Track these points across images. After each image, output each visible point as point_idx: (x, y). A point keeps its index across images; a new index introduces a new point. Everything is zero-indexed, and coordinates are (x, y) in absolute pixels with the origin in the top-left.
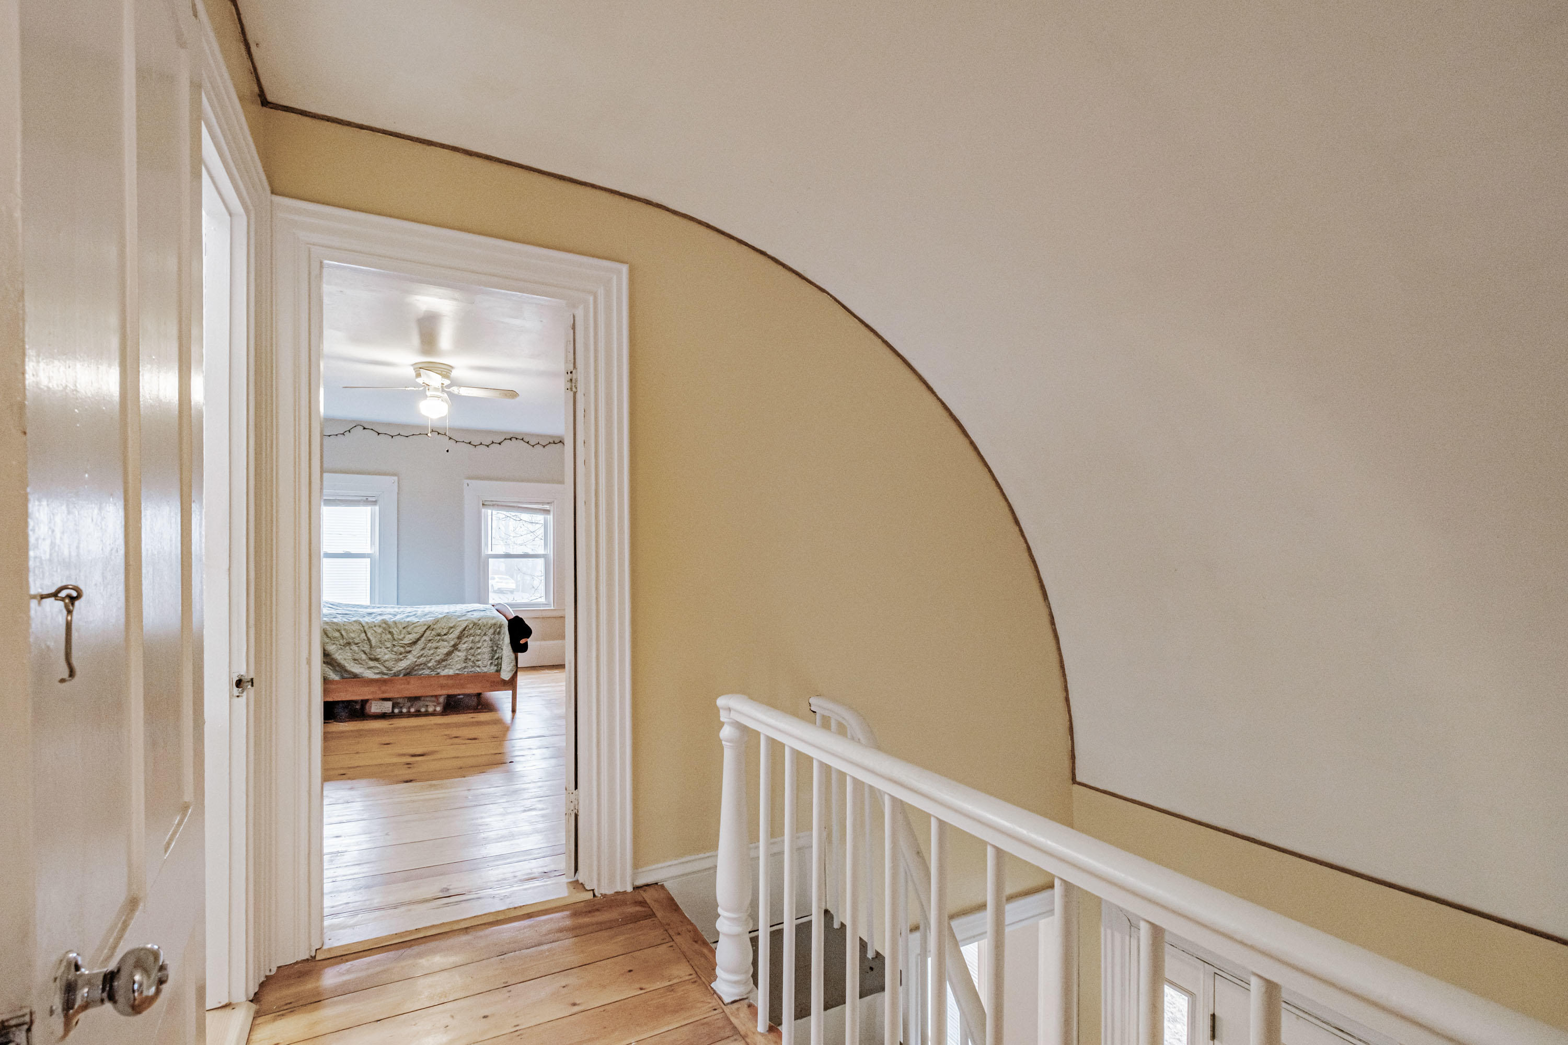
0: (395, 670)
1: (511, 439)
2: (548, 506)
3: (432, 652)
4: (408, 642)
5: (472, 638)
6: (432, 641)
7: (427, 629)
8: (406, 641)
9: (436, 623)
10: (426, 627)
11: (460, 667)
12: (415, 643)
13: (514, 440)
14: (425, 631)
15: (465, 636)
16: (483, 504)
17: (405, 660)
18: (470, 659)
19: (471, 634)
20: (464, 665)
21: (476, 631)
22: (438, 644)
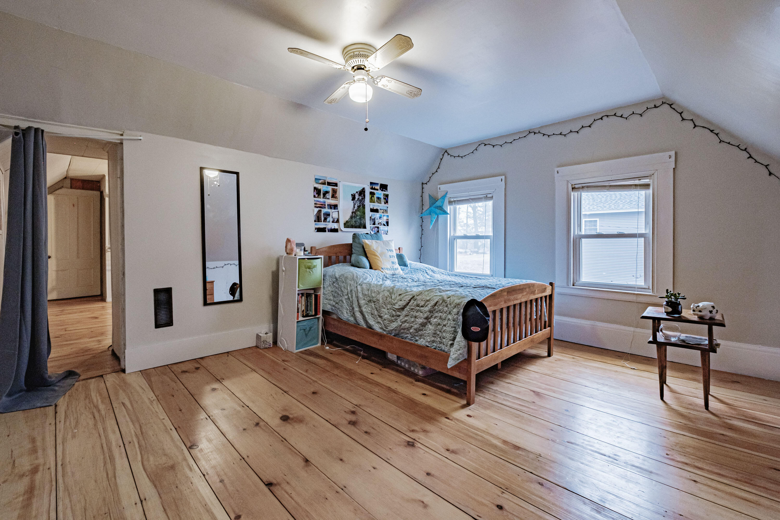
0: (390, 328)
1: (602, 119)
2: (648, 180)
3: (413, 319)
4: (397, 308)
5: (441, 314)
6: (413, 310)
7: (411, 298)
8: (397, 307)
9: (419, 295)
10: (411, 297)
11: (429, 340)
12: (403, 309)
13: (605, 118)
14: (410, 300)
15: (436, 311)
16: (573, 188)
17: (396, 322)
18: (438, 335)
19: (440, 310)
20: (433, 338)
21: (444, 308)
22: (417, 314)
